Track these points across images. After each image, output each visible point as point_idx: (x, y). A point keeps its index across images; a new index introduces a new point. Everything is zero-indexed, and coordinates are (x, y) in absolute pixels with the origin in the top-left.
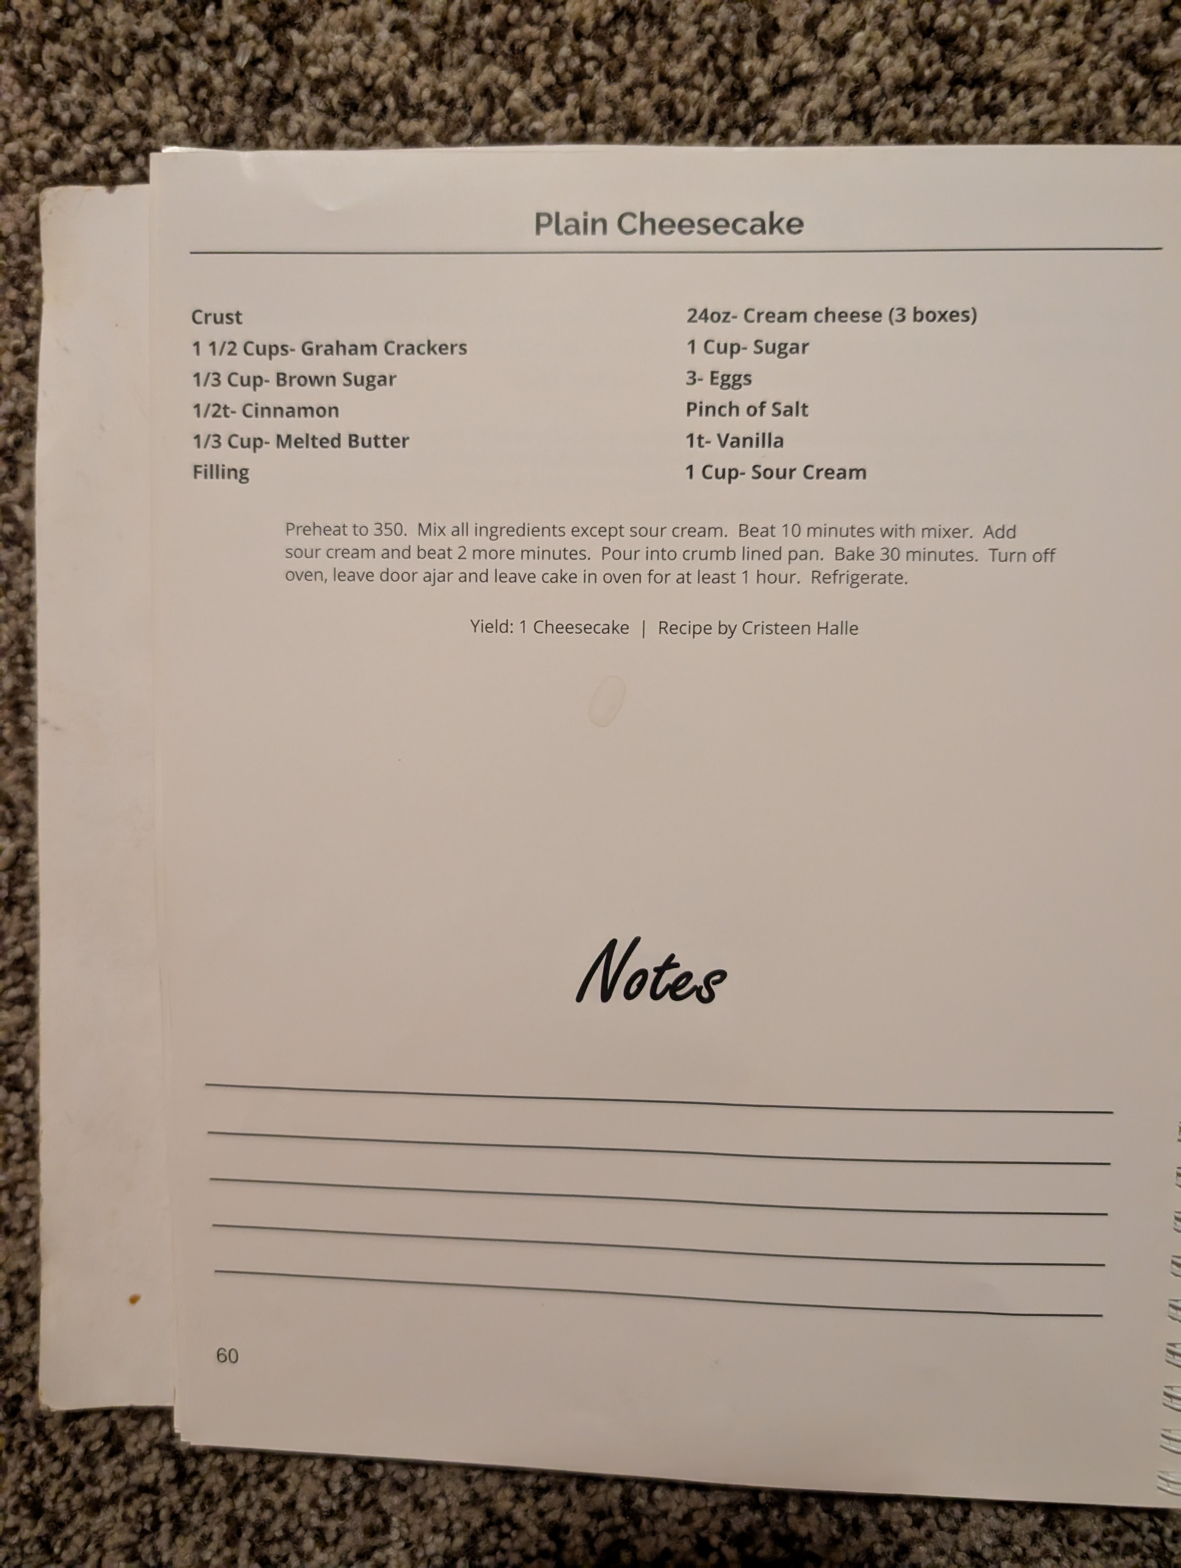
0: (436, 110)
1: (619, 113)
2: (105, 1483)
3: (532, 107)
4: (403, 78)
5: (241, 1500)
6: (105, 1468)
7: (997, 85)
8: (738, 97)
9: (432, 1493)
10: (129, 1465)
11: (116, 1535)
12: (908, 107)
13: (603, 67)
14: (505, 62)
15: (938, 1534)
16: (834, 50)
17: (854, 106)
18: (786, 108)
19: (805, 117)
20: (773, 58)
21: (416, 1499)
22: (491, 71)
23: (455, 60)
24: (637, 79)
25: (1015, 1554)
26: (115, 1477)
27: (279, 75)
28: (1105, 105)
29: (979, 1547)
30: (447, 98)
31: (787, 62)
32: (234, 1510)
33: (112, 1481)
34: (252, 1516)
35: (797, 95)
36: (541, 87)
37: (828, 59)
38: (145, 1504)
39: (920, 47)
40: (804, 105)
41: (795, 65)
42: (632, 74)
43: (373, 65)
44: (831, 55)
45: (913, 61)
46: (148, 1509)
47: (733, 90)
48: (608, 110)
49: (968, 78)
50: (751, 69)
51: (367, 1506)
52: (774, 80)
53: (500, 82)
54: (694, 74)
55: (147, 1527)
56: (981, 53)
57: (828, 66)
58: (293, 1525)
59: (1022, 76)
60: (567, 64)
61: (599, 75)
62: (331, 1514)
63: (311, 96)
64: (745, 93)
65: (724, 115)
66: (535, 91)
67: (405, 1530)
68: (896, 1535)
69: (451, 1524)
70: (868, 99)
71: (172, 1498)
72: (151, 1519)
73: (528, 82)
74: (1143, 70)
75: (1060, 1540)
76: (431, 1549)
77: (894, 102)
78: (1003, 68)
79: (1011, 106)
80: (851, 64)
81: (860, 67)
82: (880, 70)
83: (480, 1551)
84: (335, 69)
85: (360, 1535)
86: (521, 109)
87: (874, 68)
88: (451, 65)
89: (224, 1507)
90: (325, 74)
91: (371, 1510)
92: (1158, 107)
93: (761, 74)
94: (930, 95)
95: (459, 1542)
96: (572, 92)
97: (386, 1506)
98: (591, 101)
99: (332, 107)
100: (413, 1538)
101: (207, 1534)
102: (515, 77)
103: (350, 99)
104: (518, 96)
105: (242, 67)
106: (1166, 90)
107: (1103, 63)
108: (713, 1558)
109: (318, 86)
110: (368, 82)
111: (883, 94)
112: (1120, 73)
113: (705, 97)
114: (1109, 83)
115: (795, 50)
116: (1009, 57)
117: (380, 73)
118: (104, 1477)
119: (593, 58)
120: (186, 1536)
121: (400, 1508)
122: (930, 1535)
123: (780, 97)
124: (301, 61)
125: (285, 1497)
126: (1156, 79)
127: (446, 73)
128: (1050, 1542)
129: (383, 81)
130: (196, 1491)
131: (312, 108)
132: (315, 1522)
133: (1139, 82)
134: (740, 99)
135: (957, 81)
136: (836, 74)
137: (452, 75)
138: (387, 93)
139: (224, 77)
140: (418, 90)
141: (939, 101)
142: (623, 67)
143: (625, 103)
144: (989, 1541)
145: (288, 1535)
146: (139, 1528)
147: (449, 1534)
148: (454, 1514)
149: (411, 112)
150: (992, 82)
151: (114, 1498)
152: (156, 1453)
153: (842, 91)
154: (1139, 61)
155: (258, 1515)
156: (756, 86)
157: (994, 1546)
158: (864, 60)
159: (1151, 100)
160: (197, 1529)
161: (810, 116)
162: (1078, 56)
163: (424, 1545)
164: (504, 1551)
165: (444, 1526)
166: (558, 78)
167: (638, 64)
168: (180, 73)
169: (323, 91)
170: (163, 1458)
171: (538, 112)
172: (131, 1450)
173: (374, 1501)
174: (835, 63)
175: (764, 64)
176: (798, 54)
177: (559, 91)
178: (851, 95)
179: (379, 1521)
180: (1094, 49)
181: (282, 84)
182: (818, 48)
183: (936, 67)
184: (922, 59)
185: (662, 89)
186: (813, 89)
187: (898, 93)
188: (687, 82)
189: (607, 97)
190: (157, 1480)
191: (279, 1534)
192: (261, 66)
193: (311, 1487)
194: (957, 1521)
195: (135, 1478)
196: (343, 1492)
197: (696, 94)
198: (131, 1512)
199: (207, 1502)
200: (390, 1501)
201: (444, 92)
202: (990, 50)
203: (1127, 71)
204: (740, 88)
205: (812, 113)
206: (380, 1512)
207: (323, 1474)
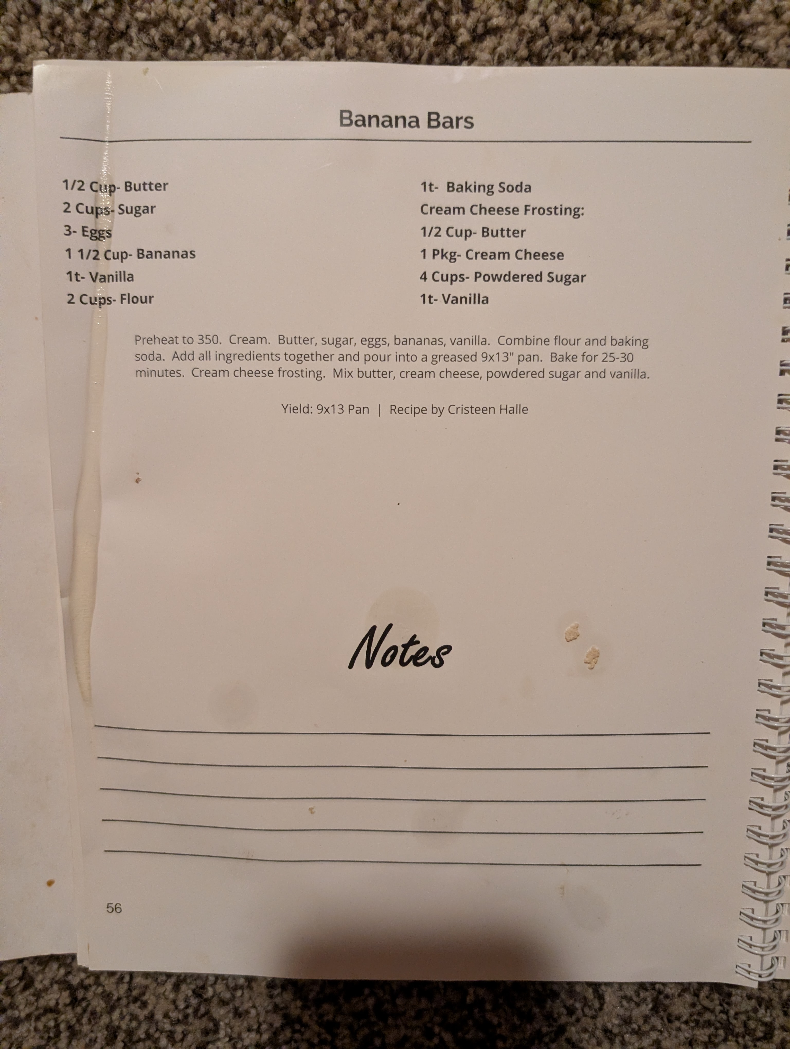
0: (231, 47)
1: (363, 51)
2: (21, 1007)
3: (301, 45)
4: (206, 22)
5: (116, 1015)
6: (20, 997)
7: (630, 37)
8: (448, 42)
9: (246, 1006)
10: (38, 995)
11: (31, 1040)
12: (568, 52)
13: (351, 17)
14: (281, 12)
15: (583, 1019)
16: (516, 10)
17: (530, 51)
18: (482, 51)
19: (496, 58)
20: (473, 14)
21: (236, 1009)
22: (269, 19)
23: (244, 10)
24: (376, 27)
25: (633, 1029)
26: (28, 1004)
27: (115, 17)
28: (705, 54)
29: (609, 1026)
30: (239, 37)
31: (483, 17)
32: (111, 1021)
33: (26, 1006)
34: (124, 1025)
35: (490, 42)
36: (307, 31)
37: (512, 15)
38: (50, 1020)
39: (577, 9)
40: (495, 49)
41: (489, 19)
42: (372, 23)
43: (184, 12)
44: (514, 13)
45: (572, 20)
46: (52, 1023)
47: (445, 36)
48: (356, 50)
49: (610, 32)
50: (457, 21)
51: (203, 1015)
52: (474, 30)
53: (277, 27)
54: (417, 24)
55: (51, 1035)
56: (619, 15)
57: (512, 21)
58: (152, 1031)
59: (648, 32)
60: (325, 15)
61: (349, 23)
62: (178, 1021)
63: (139, 33)
64: (453, 39)
65: (438, 55)
66: (303, 34)
67: (229, 1031)
68: (555, 1020)
69: (260, 1025)
70: (540, 46)
71: (69, 1015)
72: (55, 1029)
73: (297, 27)
74: (732, 30)
75: (662, 1019)
76: (247, 1042)
77: (558, 49)
78: (634, 25)
79: (640, 53)
80: (529, 20)
81: (535, 22)
82: (548, 24)
83: (280, 1041)
84: (156, 14)
85: (198, 1034)
86: (292, 47)
87: (544, 23)
88: (241, 13)
89: (105, 1020)
90: (149, 18)
91: (205, 1019)
92: (741, 57)
93: (465, 26)
94: (584, 45)
95: (265, 1037)
96: (329, 35)
97: (215, 1016)
98: (343, 43)
99: (155, 43)
100: (234, 1035)
101: (93, 1038)
102: (287, 24)
103: (167, 36)
104: (290, 37)
105: (87, 12)
106: (747, 45)
107: (704, 23)
108: (436, 1041)
109: (144, 26)
110: (181, 24)
111: (551, 42)
112: (716, 31)
113: (425, 41)
114: (708, 38)
115: (489, 8)
116: (638, 18)
117: (189, 18)
118: (20, 1004)
119: (344, 11)
120: (79, 1040)
121: (225, 1016)
122: (578, 1020)
123: (478, 42)
124: (131, 8)
125: (146, 1012)
126: (741, 36)
127: (237, 19)
128: (656, 1021)
129: (192, 24)
130: (85, 1010)
131: (140, 42)
132: (168, 1027)
133: (728, 38)
134: (449, 43)
135: (603, 34)
136: (517, 28)
137: (242, 20)
138: (194, 33)
139: (74, 18)
140: (217, 31)
141: (590, 48)
142: (365, 18)
143: (368, 44)
144: (616, 1022)
145: (149, 1036)
146: (46, 1036)
147: (259, 1031)
148: (262, 1019)
149: (212, 47)
150: (627, 36)
151: (28, 1017)
152: (56, 987)
153: (522, 40)
154: (729, 23)
155: (128, 1025)
156: (461, 34)
157: (620, 1026)
158: (538, 18)
159: (736, 52)
160: (86, 1035)
161: (499, 57)
162: (687, 18)
163: (242, 1040)
164: (296, 1041)
165: (255, 1027)
166: (319, 24)
167: (376, 16)
168: (42, 14)
169: (147, 31)
170: (61, 990)
171: (305, 49)
172: (38, 986)
173: (207, 1013)
174: (517, 19)
175: (467, 18)
176: (491, 11)
177: (319, 34)
178: (528, 43)
179: (211, 1025)
180: (698, 13)
181: (117, 24)
182: (505, 8)
183: (588, 24)
184: (578, 18)
185: (393, 35)
186: (501, 37)
187: (561, 42)
188: (411, 30)
189: (354, 41)
190: (57, 1004)
191: (143, 1036)
192: (101, 11)
193: (164, 1005)
194: (596, 1011)
195: (42, 1002)
196: (187, 1007)
197: (418, 39)
198: (40, 1026)
199: (92, 1017)
200: (218, 1012)
201: (236, 33)
202: (626, 12)
203: (720, 30)
204: (449, 35)
205: (500, 56)
206: (212, 1019)
207: (172, 996)
